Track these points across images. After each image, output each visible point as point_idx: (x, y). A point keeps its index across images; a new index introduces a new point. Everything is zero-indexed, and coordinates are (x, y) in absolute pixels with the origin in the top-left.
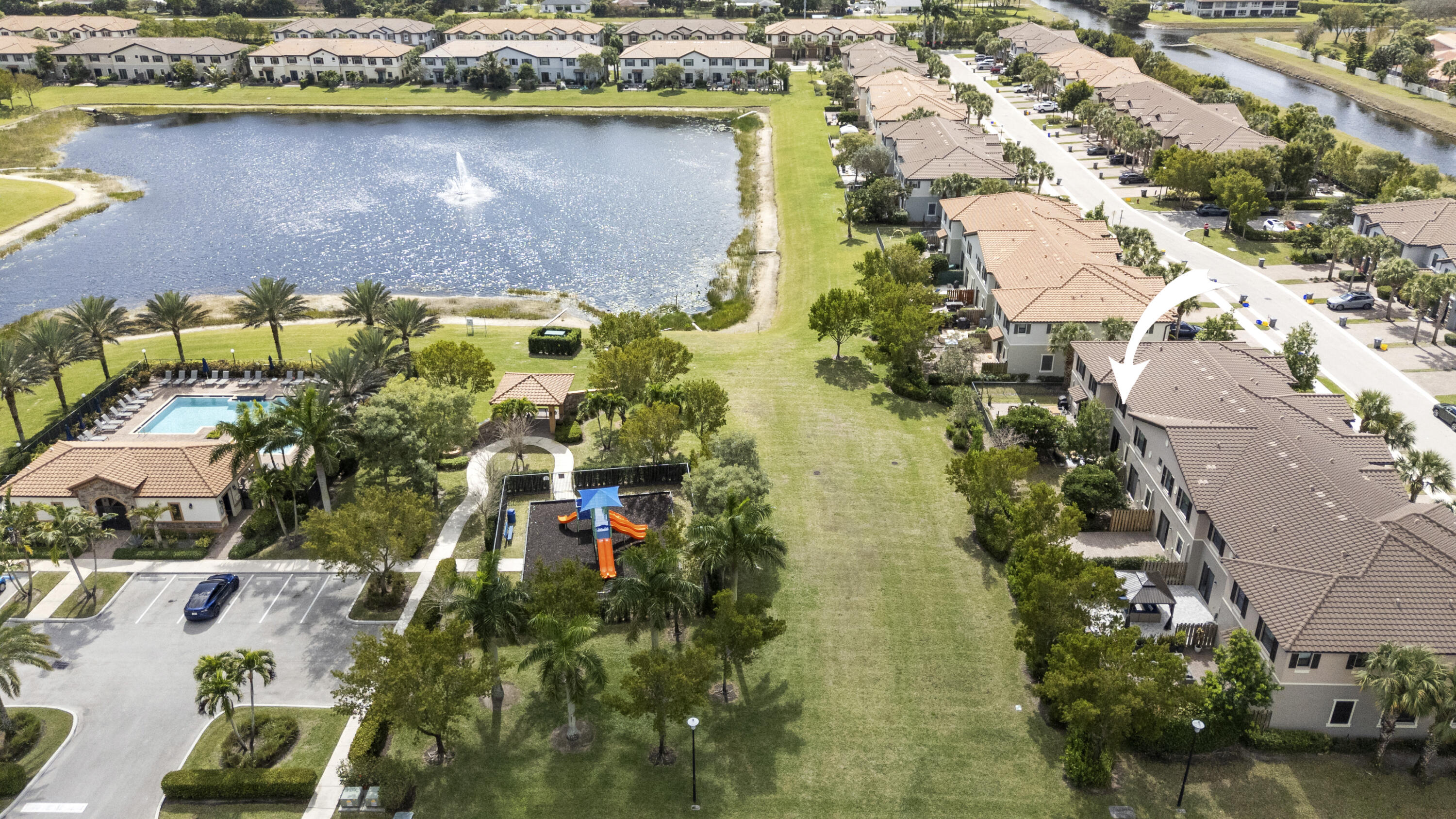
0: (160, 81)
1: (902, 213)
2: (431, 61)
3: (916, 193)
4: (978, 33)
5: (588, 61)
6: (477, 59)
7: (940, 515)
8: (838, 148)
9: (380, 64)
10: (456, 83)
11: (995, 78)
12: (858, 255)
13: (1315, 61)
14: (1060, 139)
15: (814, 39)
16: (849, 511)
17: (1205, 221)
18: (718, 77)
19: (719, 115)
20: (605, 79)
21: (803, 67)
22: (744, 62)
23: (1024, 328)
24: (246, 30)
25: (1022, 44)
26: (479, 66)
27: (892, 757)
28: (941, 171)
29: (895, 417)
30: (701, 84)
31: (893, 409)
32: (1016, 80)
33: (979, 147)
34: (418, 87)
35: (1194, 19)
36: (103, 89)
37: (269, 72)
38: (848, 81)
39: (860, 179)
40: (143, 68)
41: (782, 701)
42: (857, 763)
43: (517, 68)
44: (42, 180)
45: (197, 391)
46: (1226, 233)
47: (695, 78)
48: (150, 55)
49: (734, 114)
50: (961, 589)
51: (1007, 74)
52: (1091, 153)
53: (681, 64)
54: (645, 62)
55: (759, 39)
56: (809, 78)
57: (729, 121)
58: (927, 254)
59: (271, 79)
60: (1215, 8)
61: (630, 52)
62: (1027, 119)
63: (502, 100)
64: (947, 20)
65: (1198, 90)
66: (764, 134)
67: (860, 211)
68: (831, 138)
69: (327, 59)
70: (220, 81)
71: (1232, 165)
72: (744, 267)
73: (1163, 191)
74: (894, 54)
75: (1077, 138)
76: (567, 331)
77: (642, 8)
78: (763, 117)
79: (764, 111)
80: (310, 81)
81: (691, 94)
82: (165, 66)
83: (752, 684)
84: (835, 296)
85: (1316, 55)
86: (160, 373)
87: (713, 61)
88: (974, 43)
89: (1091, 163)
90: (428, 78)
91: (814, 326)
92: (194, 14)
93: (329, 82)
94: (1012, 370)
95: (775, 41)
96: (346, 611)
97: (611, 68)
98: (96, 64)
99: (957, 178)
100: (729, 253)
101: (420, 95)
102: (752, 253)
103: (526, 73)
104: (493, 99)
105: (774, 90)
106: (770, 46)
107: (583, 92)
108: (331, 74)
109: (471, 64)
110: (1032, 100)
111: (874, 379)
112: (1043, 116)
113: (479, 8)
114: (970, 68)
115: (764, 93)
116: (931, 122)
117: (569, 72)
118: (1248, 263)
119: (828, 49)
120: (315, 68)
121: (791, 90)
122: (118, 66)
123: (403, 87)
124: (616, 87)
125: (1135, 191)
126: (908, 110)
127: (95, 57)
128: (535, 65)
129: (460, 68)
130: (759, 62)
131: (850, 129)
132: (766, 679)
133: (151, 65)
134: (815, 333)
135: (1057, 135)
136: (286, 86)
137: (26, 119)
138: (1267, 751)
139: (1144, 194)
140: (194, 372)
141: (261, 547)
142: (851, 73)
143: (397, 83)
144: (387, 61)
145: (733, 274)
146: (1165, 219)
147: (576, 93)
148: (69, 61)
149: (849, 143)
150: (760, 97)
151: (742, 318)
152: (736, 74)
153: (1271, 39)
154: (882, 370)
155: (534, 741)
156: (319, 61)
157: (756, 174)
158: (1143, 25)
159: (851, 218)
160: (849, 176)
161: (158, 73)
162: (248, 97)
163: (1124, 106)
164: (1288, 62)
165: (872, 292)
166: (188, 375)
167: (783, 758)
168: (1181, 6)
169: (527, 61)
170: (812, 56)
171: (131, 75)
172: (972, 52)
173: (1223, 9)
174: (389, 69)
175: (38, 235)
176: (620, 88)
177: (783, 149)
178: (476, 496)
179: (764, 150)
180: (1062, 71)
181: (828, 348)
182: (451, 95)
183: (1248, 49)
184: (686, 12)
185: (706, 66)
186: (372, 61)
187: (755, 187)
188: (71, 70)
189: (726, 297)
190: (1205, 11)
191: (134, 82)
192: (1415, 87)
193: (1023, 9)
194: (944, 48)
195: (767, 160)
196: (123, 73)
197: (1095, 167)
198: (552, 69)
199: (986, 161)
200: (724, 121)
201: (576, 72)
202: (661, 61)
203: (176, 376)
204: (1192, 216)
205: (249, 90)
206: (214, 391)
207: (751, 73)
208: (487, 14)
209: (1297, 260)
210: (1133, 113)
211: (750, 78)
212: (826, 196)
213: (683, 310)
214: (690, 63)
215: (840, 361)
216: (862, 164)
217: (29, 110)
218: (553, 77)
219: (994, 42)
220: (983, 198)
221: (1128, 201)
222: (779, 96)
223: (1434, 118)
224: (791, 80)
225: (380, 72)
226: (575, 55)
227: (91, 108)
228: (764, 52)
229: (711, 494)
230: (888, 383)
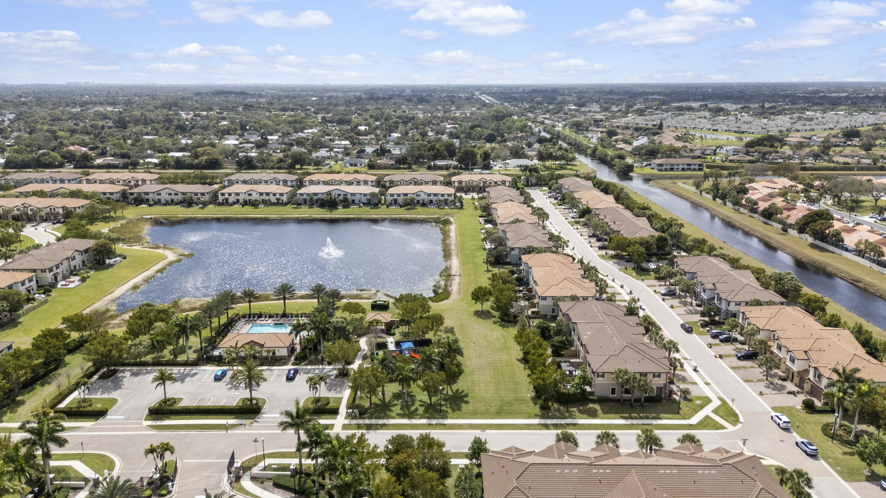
0: (177, 204)
1: (508, 260)
2: (302, 195)
3: (513, 252)
4: (550, 180)
5: (373, 195)
6: (323, 194)
7: (512, 353)
8: (483, 234)
9: (278, 196)
10: (313, 204)
11: (556, 202)
12: (490, 275)
13: (701, 194)
14: (579, 230)
15: (474, 183)
16: (484, 353)
17: (626, 264)
18: (431, 202)
19: (432, 218)
20: (380, 202)
21: (469, 196)
22: (443, 195)
23: (544, 298)
24: (206, 177)
25: (567, 187)
26: (324, 197)
27: (493, 404)
28: (523, 244)
29: (501, 328)
30: (424, 205)
31: (500, 325)
32: (564, 203)
33: (539, 234)
34: (295, 206)
35: (655, 171)
36: (151, 208)
37: (227, 200)
38: (489, 205)
39: (493, 247)
40: (169, 198)
41: (463, 394)
42: (484, 405)
43: (341, 198)
44: (147, 249)
45: (258, 322)
46: (634, 269)
47: (421, 202)
48: (173, 193)
49: (439, 218)
50: (517, 370)
51: (560, 200)
52: (589, 237)
53: (415, 196)
54: (399, 195)
55: (449, 184)
56: (472, 202)
57: (437, 221)
58: (516, 275)
59: (227, 202)
60: (664, 167)
61: (391, 191)
62: (566, 221)
63: (334, 212)
64: (535, 174)
65: (636, 210)
66: (453, 227)
67: (492, 259)
68: (481, 229)
69: (254, 194)
70: (205, 204)
71: (636, 242)
72: (447, 281)
73: (613, 252)
74: (509, 193)
75: (585, 230)
76: (385, 302)
77: (392, 165)
78: (452, 219)
79: (452, 217)
80: (245, 203)
81: (419, 209)
82: (180, 197)
83: (454, 391)
84: (480, 288)
85: (701, 192)
86: (244, 316)
87: (429, 195)
88: (547, 184)
89: (588, 241)
90: (300, 202)
91: (473, 299)
92: (172, 168)
93: (254, 204)
94: (541, 313)
95: (456, 184)
96: (333, 377)
97: (383, 197)
98: (147, 197)
99: (529, 247)
100: (441, 275)
101: (297, 210)
102: (450, 275)
103: (346, 200)
104: (331, 211)
105: (457, 208)
106: (454, 187)
107: (371, 208)
108: (256, 200)
109: (320, 196)
110: (570, 212)
111: (494, 317)
112: (573, 220)
113: (312, 164)
114: (545, 197)
115: (452, 209)
116: (521, 225)
117: (364, 199)
118: (638, 279)
119: (481, 188)
120: (248, 198)
121: (464, 207)
122: (157, 197)
123: (288, 206)
124: (385, 206)
125: (603, 252)
126: (512, 219)
127: (147, 194)
128: (349, 196)
129: (315, 198)
130: (450, 195)
131: (489, 226)
132: (458, 390)
133: (173, 197)
134: (474, 301)
135: (577, 229)
136: (235, 206)
137: (123, 222)
138: (594, 401)
139: (606, 253)
140: (256, 316)
141: (301, 363)
142: (491, 201)
143: (286, 204)
144: (282, 195)
145: (442, 283)
146: (611, 263)
147: (368, 209)
148: (135, 195)
149: (488, 233)
150: (450, 211)
151: (447, 298)
152: (440, 201)
153: (684, 183)
154: (496, 314)
155: (395, 402)
156: (250, 195)
157: (450, 245)
158: (631, 174)
159: (488, 262)
160: (488, 246)
161: (175, 200)
162: (219, 211)
163: (603, 217)
164: (688, 195)
165: (493, 287)
166: (254, 317)
167: (463, 405)
168: (650, 165)
169: (345, 195)
170: (474, 191)
171: (163, 201)
172: (547, 188)
173: (669, 167)
174: (282, 198)
175: (160, 271)
176: (388, 207)
177: (461, 234)
178: (364, 350)
179: (453, 234)
180: (582, 200)
181: (478, 307)
182: (311, 210)
183: (674, 188)
184: (413, 167)
185: (426, 197)
186: (275, 195)
187: (449, 250)
188: (136, 200)
189: (440, 291)
190: (660, 168)
191: (165, 204)
192: (737, 207)
193: (575, 165)
194: (534, 186)
195: (454, 239)
196: (159, 200)
197: (590, 242)
198: (357, 198)
199: (540, 241)
200: (435, 222)
201: (367, 199)
202: (406, 195)
203: (250, 317)
204: (623, 262)
205: (218, 208)
206: (264, 322)
207: (446, 200)
208: (316, 167)
209: (656, 278)
210: (606, 220)
211: (446, 202)
212: (479, 254)
213: (424, 295)
214: (419, 196)
215: (482, 311)
216: (492, 241)
217: (123, 218)
218: (357, 202)
219: (555, 186)
220: (537, 255)
221: (599, 256)
222: (458, 210)
223: (739, 222)
224: (464, 202)
225: (278, 199)
226: (368, 192)
227: (149, 217)
228: (451, 190)
229: (442, 341)
230: (499, 318)
